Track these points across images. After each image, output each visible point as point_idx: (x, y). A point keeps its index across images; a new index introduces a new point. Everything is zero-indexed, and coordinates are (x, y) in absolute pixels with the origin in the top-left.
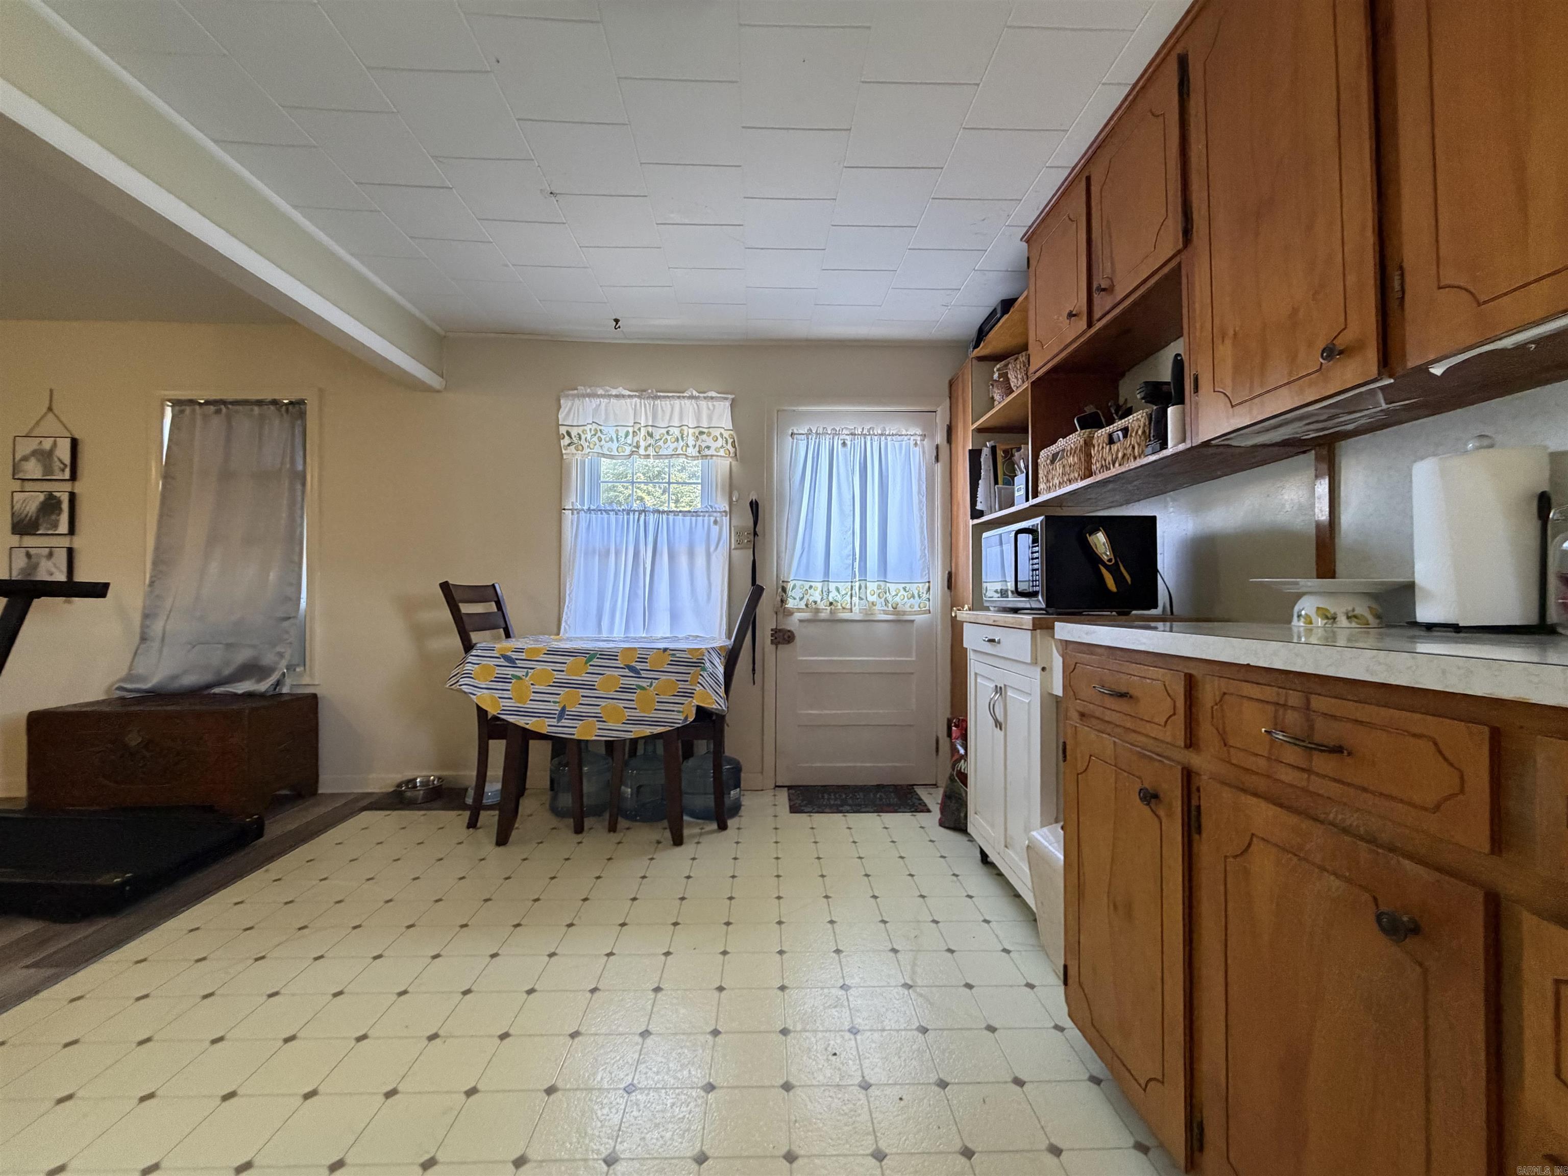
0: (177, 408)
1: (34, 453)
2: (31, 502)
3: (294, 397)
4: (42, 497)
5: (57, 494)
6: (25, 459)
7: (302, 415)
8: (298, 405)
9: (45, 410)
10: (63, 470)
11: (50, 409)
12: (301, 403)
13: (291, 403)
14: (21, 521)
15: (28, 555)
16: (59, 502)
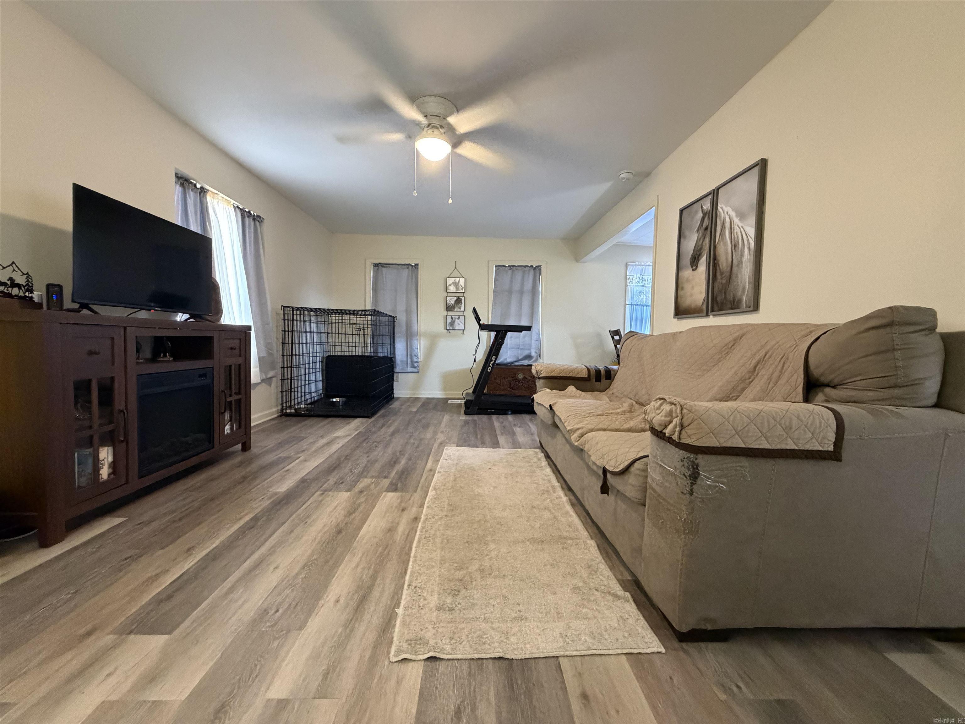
0: (497, 268)
1: (453, 283)
2: (451, 300)
3: (537, 265)
4: (456, 298)
5: (461, 297)
6: (450, 285)
7: (540, 270)
8: (539, 267)
9: (454, 268)
10: (462, 289)
11: (456, 268)
12: (540, 266)
13: (536, 267)
14: (449, 306)
15: (452, 318)
16: (461, 300)
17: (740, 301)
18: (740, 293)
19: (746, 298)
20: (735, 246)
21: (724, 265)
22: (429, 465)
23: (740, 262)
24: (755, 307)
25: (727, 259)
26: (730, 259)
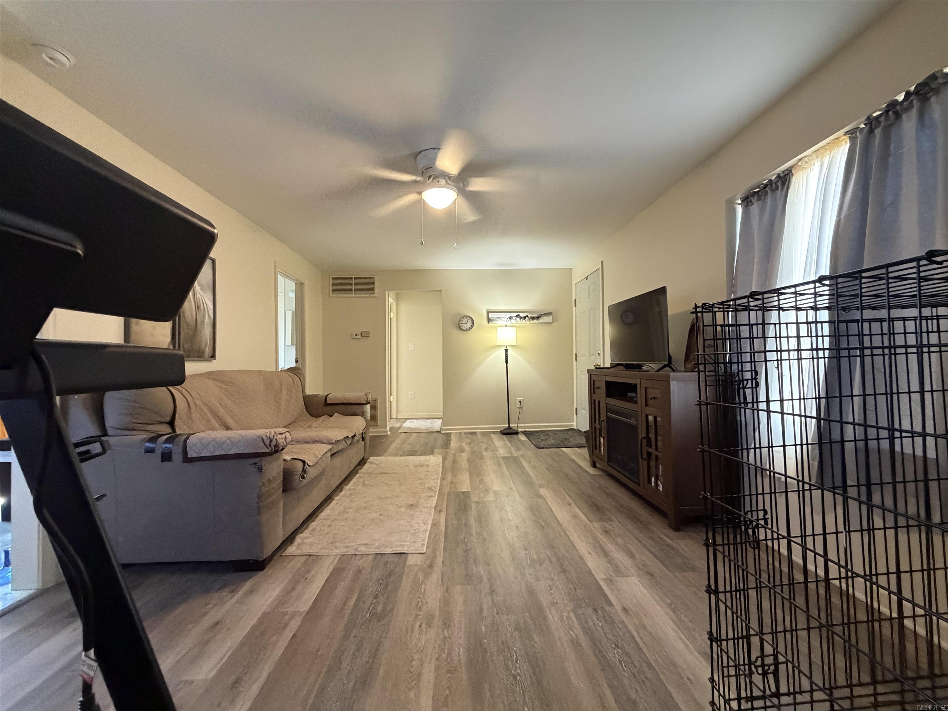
17: (203, 352)
18: (203, 345)
19: (208, 351)
20: (198, 307)
21: (190, 318)
22: (443, 519)
23: (203, 322)
24: (213, 356)
25: (192, 314)
26: (195, 316)
